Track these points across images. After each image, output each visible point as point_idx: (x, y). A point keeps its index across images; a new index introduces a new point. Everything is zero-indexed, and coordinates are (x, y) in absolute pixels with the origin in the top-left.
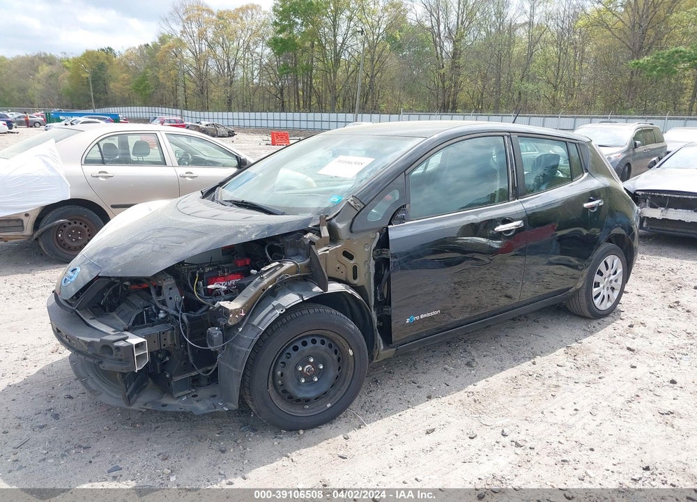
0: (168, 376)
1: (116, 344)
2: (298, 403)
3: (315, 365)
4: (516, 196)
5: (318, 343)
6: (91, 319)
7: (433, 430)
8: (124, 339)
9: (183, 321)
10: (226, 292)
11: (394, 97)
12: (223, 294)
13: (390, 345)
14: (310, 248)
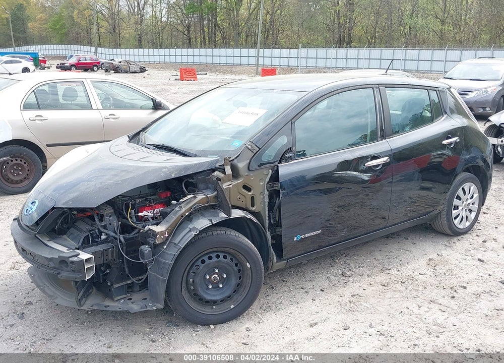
0: (109, 284)
1: (71, 259)
2: (207, 304)
3: (220, 274)
4: (383, 137)
5: (221, 258)
6: (48, 241)
7: (316, 324)
8: (76, 256)
9: (120, 241)
10: (153, 218)
11: (293, 32)
12: (151, 219)
13: (282, 258)
14: (217, 183)
